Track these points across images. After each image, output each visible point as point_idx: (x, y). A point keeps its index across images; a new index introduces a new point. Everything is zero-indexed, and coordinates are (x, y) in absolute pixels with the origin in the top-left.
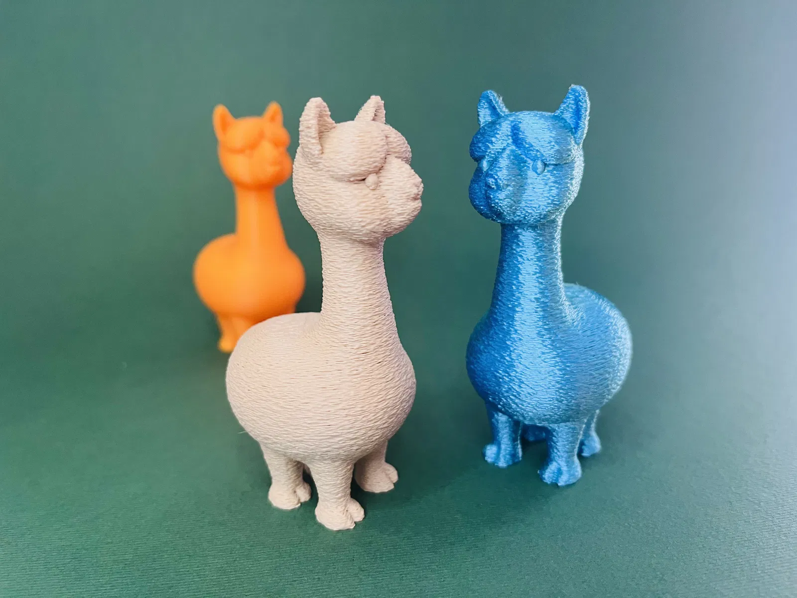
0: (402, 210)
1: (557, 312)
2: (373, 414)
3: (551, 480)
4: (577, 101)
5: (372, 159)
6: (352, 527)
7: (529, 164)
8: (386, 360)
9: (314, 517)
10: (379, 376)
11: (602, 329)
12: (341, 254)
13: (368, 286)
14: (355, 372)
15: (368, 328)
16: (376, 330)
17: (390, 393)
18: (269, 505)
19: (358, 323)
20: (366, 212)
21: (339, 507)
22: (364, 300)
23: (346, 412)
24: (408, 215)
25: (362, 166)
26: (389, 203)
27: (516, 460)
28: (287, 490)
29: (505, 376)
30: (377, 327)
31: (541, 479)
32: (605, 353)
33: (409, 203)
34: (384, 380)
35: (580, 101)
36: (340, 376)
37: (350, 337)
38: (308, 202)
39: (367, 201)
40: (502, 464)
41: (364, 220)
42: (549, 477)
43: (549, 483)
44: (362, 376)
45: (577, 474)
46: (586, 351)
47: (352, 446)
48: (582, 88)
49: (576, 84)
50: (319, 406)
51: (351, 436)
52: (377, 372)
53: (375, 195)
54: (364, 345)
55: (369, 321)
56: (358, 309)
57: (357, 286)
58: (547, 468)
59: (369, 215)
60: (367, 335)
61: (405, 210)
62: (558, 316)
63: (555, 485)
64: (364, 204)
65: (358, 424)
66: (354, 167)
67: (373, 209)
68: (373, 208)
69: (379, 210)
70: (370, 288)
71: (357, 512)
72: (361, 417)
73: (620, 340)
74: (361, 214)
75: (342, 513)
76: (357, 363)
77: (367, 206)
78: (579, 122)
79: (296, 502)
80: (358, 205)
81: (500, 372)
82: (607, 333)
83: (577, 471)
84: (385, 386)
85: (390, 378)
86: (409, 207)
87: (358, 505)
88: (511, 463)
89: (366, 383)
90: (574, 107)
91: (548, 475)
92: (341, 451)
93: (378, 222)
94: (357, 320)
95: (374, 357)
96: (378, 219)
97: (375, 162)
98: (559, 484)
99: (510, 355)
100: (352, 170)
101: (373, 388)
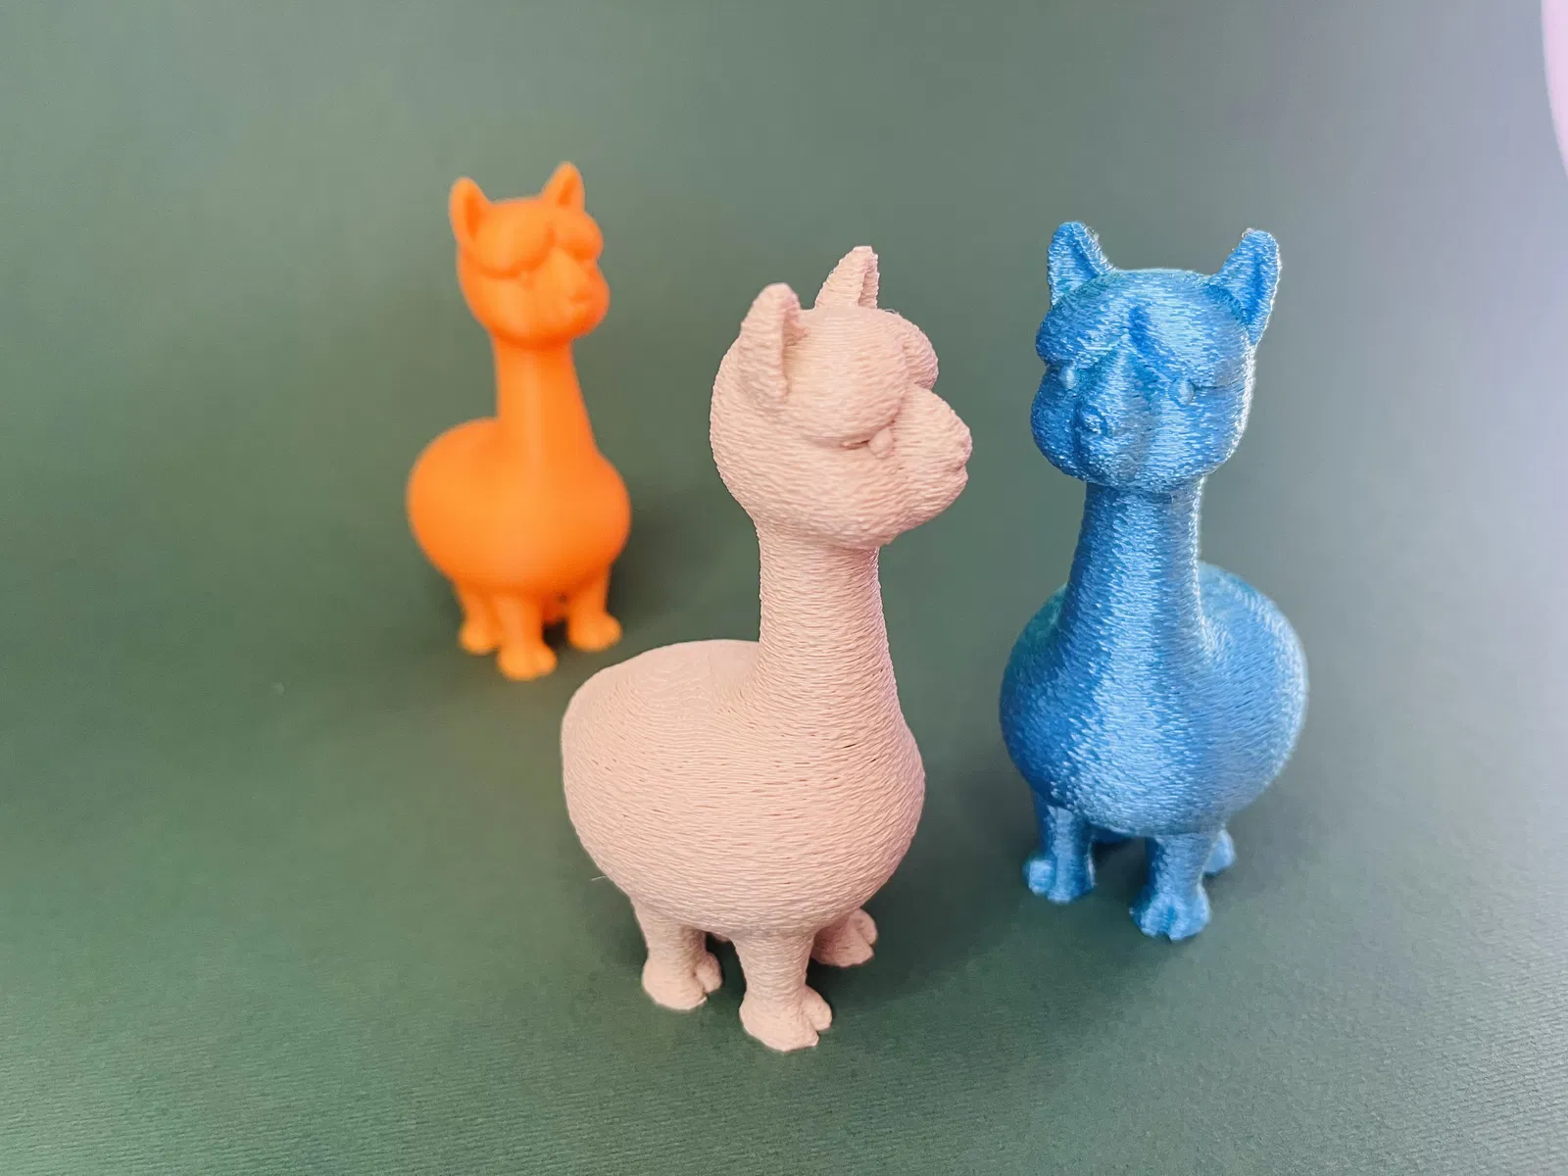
0: (936, 492)
1: (1191, 642)
2: (866, 857)
3: (1156, 929)
4: (1258, 262)
5: (887, 404)
6: (814, 1044)
7: (1163, 384)
8: (884, 753)
9: (739, 1023)
10: (874, 786)
11: (1263, 664)
12: (805, 568)
13: (857, 623)
14: (833, 783)
15: (857, 700)
16: (869, 702)
17: (893, 813)
18: (647, 1001)
19: (838, 692)
20: (872, 504)
21: (789, 1008)
22: (850, 650)
23: (819, 858)
24: (945, 500)
25: (867, 419)
26: (909, 480)
27: (1087, 887)
28: (681, 974)
29: (1090, 759)
30: (871, 695)
31: (1138, 927)
32: (1269, 713)
33: (948, 479)
34: (882, 792)
35: (1264, 262)
36: (806, 791)
37: (821, 718)
38: (749, 476)
39: (873, 482)
40: (1061, 895)
41: (868, 518)
42: (1153, 923)
43: (1153, 933)
44: (845, 790)
45: (1202, 916)
46: (1239, 712)
47: (825, 913)
48: (1270, 236)
49: (1257, 228)
50: (768, 850)
51: (827, 898)
52: (872, 778)
53: (886, 467)
54: (849, 732)
55: (858, 687)
56: (836, 667)
57: (837, 625)
58: (1148, 908)
59: (878, 508)
60: (853, 713)
61: (940, 492)
62: (1192, 649)
63: (1164, 937)
64: (869, 489)
65: (840, 878)
66: (855, 423)
67: (885, 496)
68: (883, 494)
69: (894, 496)
70: (861, 625)
71: (820, 1014)
72: (845, 864)
73: (1291, 680)
74: (865, 508)
75: (795, 1018)
76: (836, 766)
77: (872, 492)
78: (1259, 301)
79: (700, 995)
80: (857, 492)
81: (1078, 751)
82: (1273, 672)
83: (1203, 911)
84: (885, 802)
85: (893, 786)
86: (948, 485)
87: (818, 996)
88: (1077, 894)
89: (852, 803)
90: (1250, 271)
91: (1150, 921)
92: (806, 924)
93: (893, 519)
94: (835, 687)
95: (865, 752)
96: (892, 514)
97: (889, 409)
98: (1173, 937)
99: (1100, 722)
100: (849, 428)
101: (866, 808)
